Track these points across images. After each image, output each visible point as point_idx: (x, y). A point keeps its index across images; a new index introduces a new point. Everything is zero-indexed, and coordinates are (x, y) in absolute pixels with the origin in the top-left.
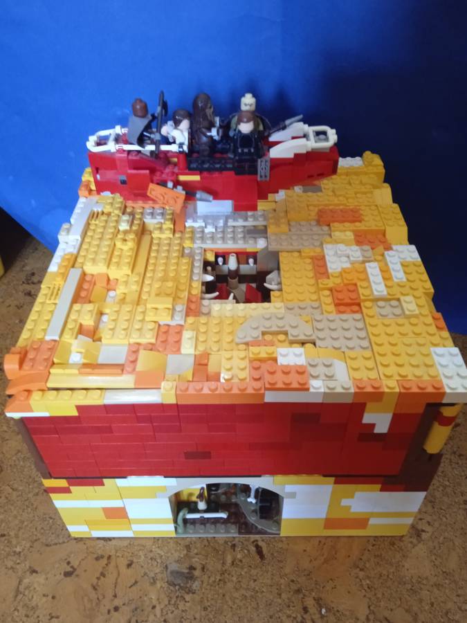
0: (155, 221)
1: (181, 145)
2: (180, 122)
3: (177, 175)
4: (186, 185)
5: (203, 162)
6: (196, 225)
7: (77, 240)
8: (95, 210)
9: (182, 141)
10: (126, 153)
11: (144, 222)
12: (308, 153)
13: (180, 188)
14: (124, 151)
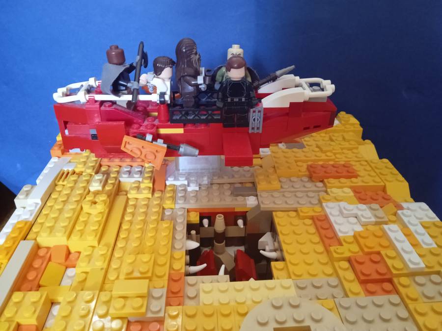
0: (132, 180)
1: (162, 95)
2: (162, 70)
3: (158, 128)
4: (167, 139)
5: (187, 114)
6: (177, 183)
7: (37, 204)
8: (66, 169)
9: (163, 90)
10: (98, 103)
11: (120, 181)
12: (305, 102)
13: (160, 141)
14: (96, 101)
